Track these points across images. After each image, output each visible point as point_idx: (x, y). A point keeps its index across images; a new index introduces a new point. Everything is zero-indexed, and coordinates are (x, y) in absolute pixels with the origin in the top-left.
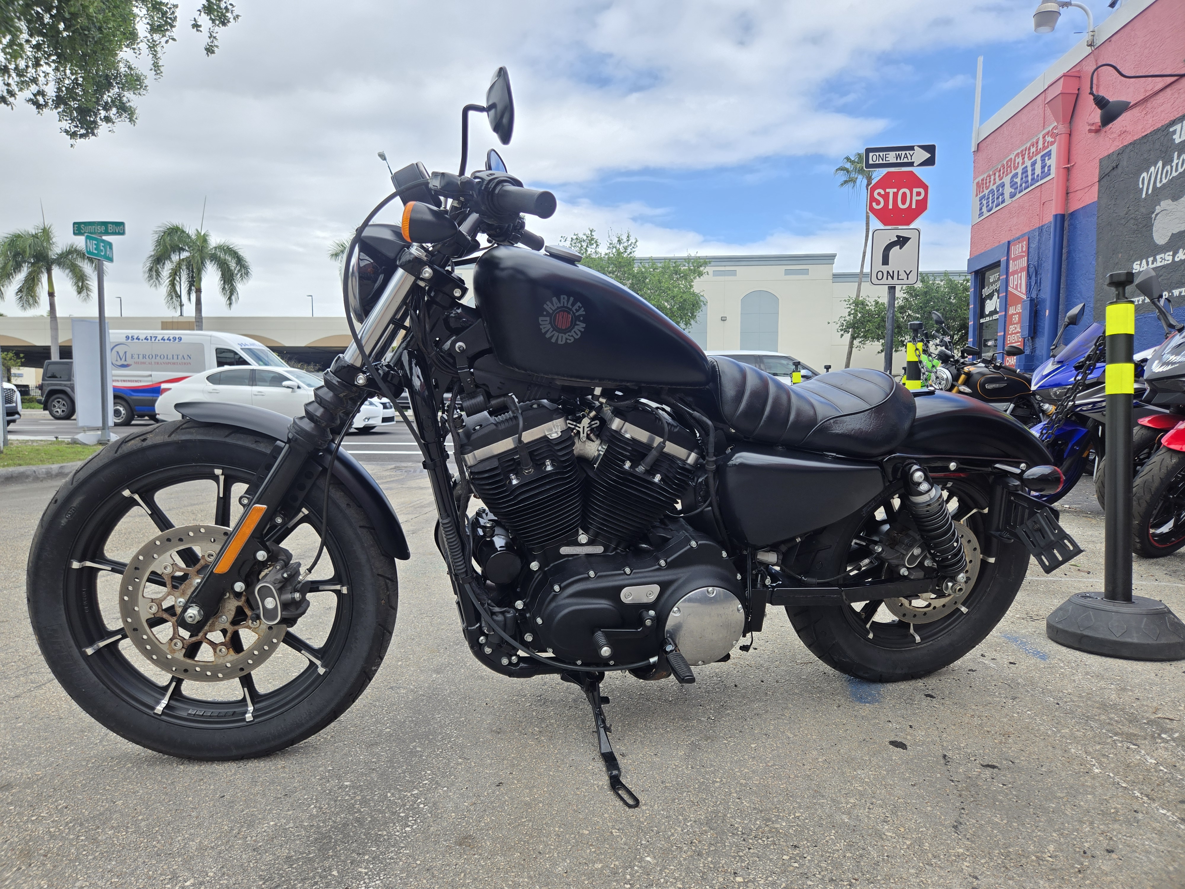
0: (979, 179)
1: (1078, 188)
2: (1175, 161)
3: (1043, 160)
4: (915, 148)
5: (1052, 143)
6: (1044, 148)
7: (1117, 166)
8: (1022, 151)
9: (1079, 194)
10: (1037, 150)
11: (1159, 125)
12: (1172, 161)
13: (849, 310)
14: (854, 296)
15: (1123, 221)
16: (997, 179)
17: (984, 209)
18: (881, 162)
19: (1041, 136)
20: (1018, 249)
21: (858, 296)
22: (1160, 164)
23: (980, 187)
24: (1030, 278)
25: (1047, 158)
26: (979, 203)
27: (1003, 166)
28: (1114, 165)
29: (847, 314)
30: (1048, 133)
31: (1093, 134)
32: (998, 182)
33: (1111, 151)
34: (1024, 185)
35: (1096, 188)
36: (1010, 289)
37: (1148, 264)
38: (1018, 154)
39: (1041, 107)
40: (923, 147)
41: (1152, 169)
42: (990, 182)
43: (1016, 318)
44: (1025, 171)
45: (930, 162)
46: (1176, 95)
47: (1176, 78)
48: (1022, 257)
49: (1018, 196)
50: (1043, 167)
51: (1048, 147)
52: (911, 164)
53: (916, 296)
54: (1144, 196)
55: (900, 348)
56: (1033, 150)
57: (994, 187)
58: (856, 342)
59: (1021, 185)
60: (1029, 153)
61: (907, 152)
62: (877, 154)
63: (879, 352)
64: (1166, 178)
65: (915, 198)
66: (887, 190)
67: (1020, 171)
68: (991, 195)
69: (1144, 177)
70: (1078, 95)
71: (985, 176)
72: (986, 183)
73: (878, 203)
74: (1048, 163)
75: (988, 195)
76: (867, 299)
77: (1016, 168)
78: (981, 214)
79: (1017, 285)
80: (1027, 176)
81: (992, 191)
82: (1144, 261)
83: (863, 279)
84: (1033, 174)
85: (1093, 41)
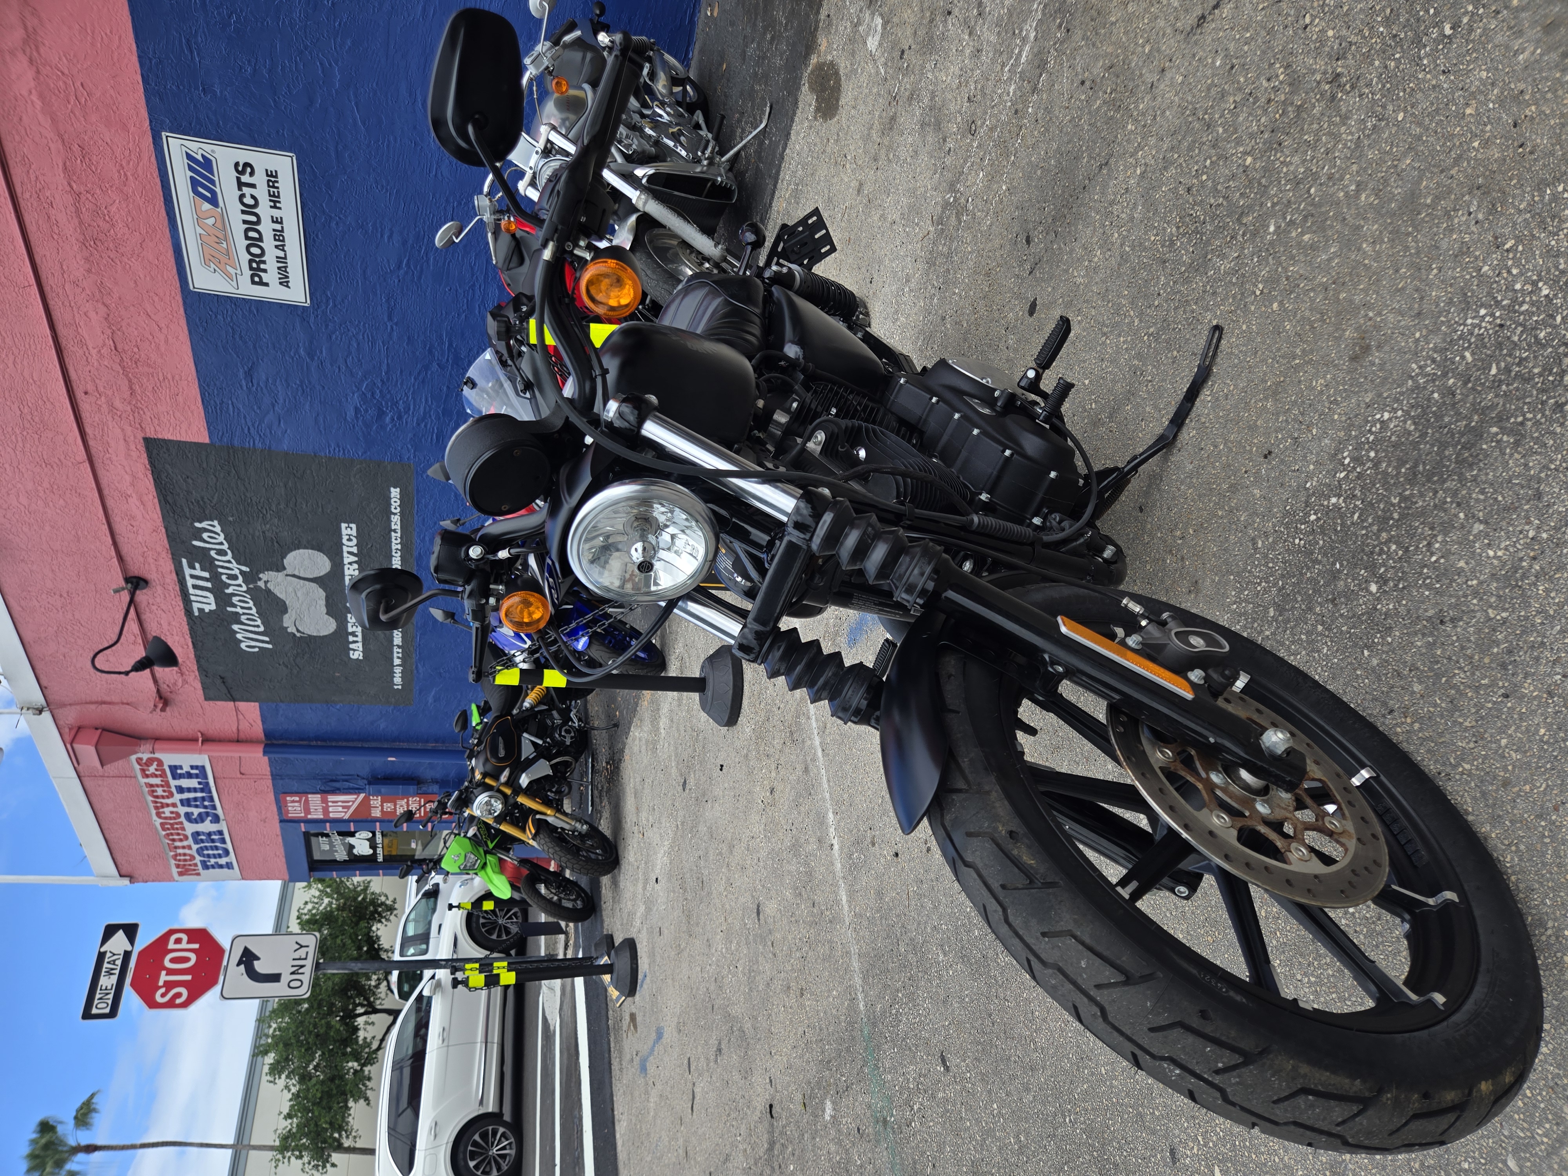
0: (175, 871)
1: (234, 729)
2: (239, 610)
3: (181, 776)
4: (102, 950)
5: (160, 763)
6: (163, 775)
7: (221, 678)
8: (156, 808)
9: (244, 726)
10: (162, 786)
11: (186, 628)
12: (237, 613)
13: (293, 1159)
14: (270, 1154)
15: (295, 672)
16: (185, 843)
17: (223, 861)
18: (111, 996)
19: (143, 781)
20: (295, 807)
21: (271, 1148)
22: (235, 627)
23: (187, 870)
24: (339, 789)
25: (179, 771)
26: (211, 870)
27: (168, 835)
28: (218, 681)
29: (300, 1162)
30: (143, 771)
31: (168, 709)
32: (190, 841)
33: (198, 685)
34: (206, 803)
35: (242, 705)
36: (346, 817)
37: (356, 642)
38: (158, 815)
39: (100, 782)
40: (105, 940)
41: (239, 636)
42: (185, 855)
43: (388, 807)
44: (186, 803)
45: (131, 931)
46: (154, 608)
47: (132, 610)
48: (307, 801)
49: (219, 811)
50: (189, 776)
51: (164, 771)
52: (127, 955)
53: (287, 1059)
54: (270, 646)
55: (366, 1073)
56: (160, 791)
57: (195, 847)
58: (346, 1143)
59: (205, 807)
60: (163, 797)
61: (106, 960)
62: (96, 1002)
63: (368, 1104)
64: (255, 620)
65: (184, 945)
66: (161, 983)
67: (182, 810)
68: (206, 852)
69: (248, 646)
70: (104, 730)
71: (173, 862)
72: (185, 860)
73: (179, 995)
74: (186, 768)
75: (204, 856)
76: (279, 1132)
77: (178, 815)
78: (229, 866)
79: (344, 807)
80: (195, 799)
81: (200, 851)
82: (352, 646)
83: (245, 1142)
84: (195, 790)
85: (37, 709)
